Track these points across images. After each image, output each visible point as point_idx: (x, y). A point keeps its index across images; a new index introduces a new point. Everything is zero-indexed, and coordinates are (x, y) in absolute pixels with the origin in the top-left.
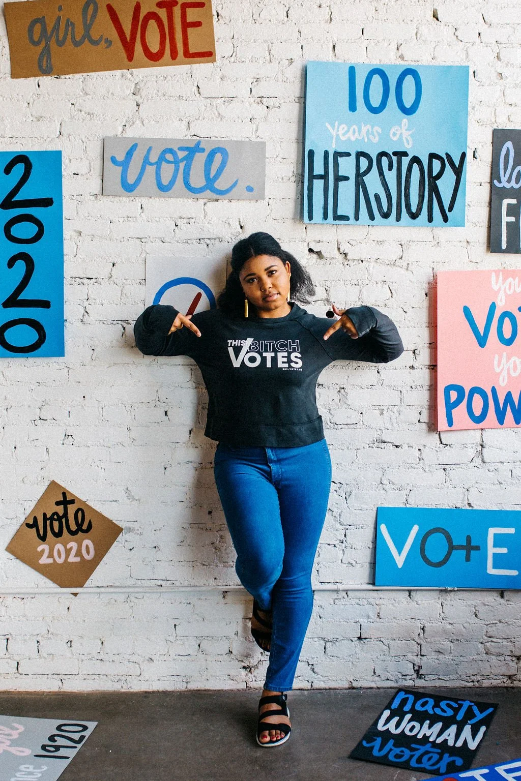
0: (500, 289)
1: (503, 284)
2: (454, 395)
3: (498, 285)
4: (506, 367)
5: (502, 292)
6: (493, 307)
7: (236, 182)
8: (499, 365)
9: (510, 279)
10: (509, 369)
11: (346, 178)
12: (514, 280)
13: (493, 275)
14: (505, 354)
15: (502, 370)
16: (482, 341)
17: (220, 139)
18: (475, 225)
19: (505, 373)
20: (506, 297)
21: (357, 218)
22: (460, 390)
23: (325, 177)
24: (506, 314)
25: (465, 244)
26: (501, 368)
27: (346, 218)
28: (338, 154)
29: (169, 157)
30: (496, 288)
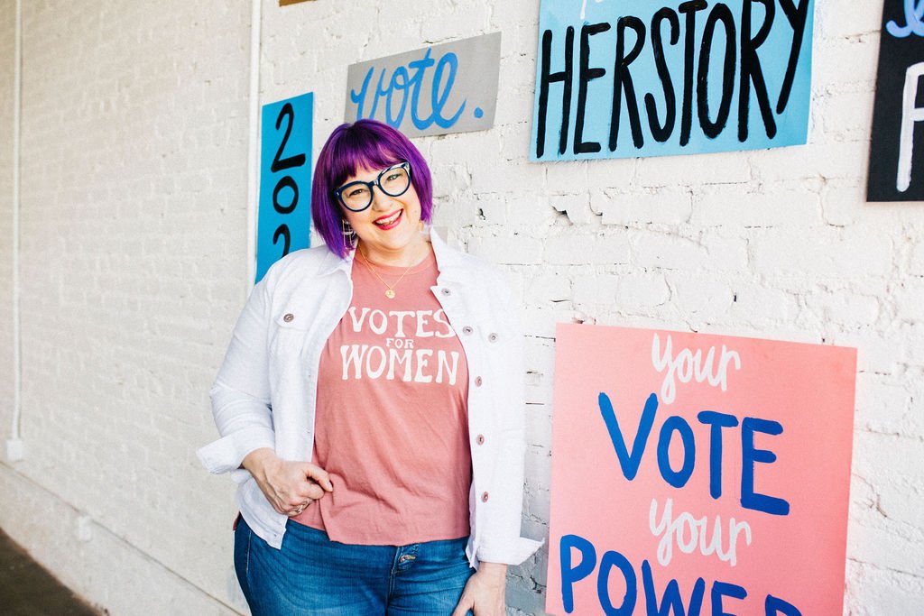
0: (666, 369)
1: (673, 360)
2: (577, 557)
3: (664, 361)
4: (671, 529)
5: (670, 375)
6: (652, 403)
7: (463, 105)
8: (657, 524)
9: (686, 353)
10: (675, 534)
11: (601, 72)
12: (694, 354)
13: (656, 338)
14: (669, 503)
15: (664, 533)
16: (630, 467)
17: (450, 40)
18: (839, 138)
19: (667, 539)
20: (677, 387)
21: (613, 146)
22: (587, 548)
23: (566, 76)
24: (675, 423)
25: (817, 183)
26: (662, 527)
27: (595, 147)
28: (589, 30)
29: (400, 80)
30: (659, 366)
